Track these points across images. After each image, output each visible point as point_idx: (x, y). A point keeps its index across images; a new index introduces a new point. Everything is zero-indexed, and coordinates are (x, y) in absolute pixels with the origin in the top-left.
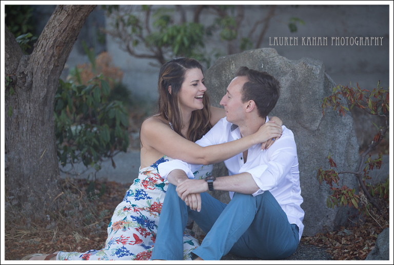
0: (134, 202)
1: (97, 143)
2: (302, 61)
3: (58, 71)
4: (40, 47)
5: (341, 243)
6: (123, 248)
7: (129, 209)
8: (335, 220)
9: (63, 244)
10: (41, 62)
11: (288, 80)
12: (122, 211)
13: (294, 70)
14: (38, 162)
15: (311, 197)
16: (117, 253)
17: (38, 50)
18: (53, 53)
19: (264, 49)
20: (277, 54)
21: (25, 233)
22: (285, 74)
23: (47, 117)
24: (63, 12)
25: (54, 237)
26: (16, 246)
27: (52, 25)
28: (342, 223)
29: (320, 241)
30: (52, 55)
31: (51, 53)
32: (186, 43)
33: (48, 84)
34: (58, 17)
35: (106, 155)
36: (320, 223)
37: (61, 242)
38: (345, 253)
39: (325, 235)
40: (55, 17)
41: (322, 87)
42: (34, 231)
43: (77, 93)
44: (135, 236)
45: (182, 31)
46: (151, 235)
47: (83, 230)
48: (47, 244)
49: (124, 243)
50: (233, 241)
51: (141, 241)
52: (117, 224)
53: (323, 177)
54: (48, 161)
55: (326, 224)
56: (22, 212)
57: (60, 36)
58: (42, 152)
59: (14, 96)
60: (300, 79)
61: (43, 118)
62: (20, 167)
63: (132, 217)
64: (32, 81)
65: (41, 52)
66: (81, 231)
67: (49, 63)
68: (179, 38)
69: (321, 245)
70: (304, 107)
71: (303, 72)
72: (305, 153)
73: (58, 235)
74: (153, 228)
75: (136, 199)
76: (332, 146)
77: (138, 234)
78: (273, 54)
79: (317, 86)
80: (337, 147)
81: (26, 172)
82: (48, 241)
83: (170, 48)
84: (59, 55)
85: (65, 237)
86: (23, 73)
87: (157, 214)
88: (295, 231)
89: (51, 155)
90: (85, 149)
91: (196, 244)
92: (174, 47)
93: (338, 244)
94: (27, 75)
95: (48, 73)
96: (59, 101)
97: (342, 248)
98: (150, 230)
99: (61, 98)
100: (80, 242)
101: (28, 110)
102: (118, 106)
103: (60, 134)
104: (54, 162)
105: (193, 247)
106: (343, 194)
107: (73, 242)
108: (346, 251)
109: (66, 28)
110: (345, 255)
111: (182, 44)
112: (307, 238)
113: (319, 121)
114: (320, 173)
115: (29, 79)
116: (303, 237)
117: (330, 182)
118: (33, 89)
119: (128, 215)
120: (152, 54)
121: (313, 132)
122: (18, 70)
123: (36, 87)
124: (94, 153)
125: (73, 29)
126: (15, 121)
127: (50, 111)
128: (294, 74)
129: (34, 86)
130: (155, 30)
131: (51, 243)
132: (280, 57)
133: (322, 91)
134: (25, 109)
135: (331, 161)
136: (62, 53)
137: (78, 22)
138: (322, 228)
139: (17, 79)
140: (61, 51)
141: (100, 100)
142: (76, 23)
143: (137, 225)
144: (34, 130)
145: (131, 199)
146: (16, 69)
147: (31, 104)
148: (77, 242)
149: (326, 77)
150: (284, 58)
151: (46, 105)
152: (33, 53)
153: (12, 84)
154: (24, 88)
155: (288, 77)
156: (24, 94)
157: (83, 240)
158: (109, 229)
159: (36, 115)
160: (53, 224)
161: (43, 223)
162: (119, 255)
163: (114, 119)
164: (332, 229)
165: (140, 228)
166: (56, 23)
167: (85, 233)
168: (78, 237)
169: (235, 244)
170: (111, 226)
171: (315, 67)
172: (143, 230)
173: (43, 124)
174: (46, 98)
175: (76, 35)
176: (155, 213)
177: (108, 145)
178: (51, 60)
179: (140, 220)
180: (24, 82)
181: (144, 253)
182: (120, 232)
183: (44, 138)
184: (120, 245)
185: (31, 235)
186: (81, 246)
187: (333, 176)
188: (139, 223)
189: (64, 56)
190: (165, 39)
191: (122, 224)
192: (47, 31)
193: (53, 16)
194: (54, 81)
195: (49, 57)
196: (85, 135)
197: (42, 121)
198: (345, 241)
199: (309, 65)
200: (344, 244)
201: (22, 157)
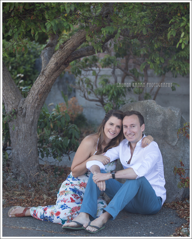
0: (71, 181)
1: (61, 146)
2: (169, 108)
3: (40, 108)
4: (31, 94)
5: (184, 207)
6: (65, 204)
7: (69, 184)
8: (182, 195)
9: (37, 200)
10: (31, 102)
11: (161, 118)
12: (65, 185)
13: (164, 113)
14: (28, 155)
15: (170, 182)
16: (61, 207)
17: (30, 96)
18: (38, 97)
19: (149, 100)
20: (156, 103)
21: (18, 193)
22: (160, 114)
23: (33, 132)
24: (43, 76)
25: (33, 196)
26: (12, 199)
27: (38, 82)
28: (186, 196)
29: (174, 206)
30: (37, 99)
31: (36, 98)
32: (115, 94)
33: (34, 114)
34: (40, 79)
35: (66, 153)
36: (174, 196)
37: (36, 199)
38: (185, 213)
39: (177, 203)
40: (39, 78)
41: (179, 122)
42: (23, 192)
43: (53, 120)
44: (71, 198)
45: (113, 88)
46: (80, 199)
47: (48, 193)
48: (28, 199)
49: (65, 202)
50: (126, 204)
51: (74, 201)
52: (62, 192)
53: (177, 172)
54: (33, 155)
55: (178, 197)
56: (17, 182)
57: (41, 89)
58: (30, 150)
59: (16, 120)
60: (167, 117)
61: (31, 132)
62: (18, 158)
63: (70, 188)
64: (26, 112)
65: (31, 97)
66: (47, 194)
67: (35, 103)
68: (111, 91)
69: (174, 208)
70: (169, 133)
71: (169, 114)
72: (168, 158)
73: (35, 195)
74: (81, 194)
75: (73, 180)
76: (183, 154)
77: (73, 197)
78: (154, 104)
79: (176, 122)
80: (186, 155)
81: (21, 160)
82: (29, 198)
83: (107, 96)
84: (41, 99)
85: (38, 196)
86: (21, 107)
87: (84, 188)
88: (160, 200)
89: (35, 152)
90: (54, 150)
91: (105, 204)
92: (109, 96)
93: (182, 208)
94: (23, 109)
95: (34, 108)
96: (42, 123)
97: (184, 210)
98: (80, 195)
99: (44, 122)
100: (46, 200)
101: (23, 128)
102: (74, 127)
103: (42, 141)
104: (36, 156)
105: (103, 205)
106: (186, 181)
107: (42, 200)
108: (186, 212)
109: (44, 85)
110: (185, 214)
111: (113, 94)
112: (167, 204)
113: (176, 141)
114: (175, 169)
115: (24, 111)
116: (164, 203)
117: (180, 175)
118: (26, 116)
119: (68, 187)
120: (98, 99)
121: (173, 147)
122: (19, 106)
123: (28, 115)
124: (59, 152)
125: (48, 86)
126: (16, 133)
127: (35, 128)
128: (164, 115)
129: (27, 115)
130: (100, 87)
131: (31, 199)
132: (158, 105)
133: (179, 125)
134: (22, 127)
135: (181, 163)
136: (42, 98)
137: (51, 82)
138: (175, 199)
139: (18, 111)
140: (42, 97)
141: (64, 124)
142: (50, 82)
143: (72, 193)
144: (26, 138)
145: (70, 180)
146: (18, 105)
147: (25, 125)
148: (45, 199)
149: (182, 117)
150: (160, 106)
151: (33, 125)
152: (27, 97)
153: (16, 113)
154: (21, 116)
155: (161, 116)
156: (22, 119)
157: (48, 198)
158: (58, 195)
159: (27, 130)
160: (32, 189)
161: (27, 188)
162: (62, 208)
163: (72, 134)
164: (181, 199)
165: (74, 194)
166: (39, 82)
167: (49, 195)
168: (45, 197)
169: (126, 205)
170: (59, 193)
171: (176, 111)
172: (75, 195)
173: (31, 135)
174: (33, 121)
175: (50, 88)
176: (82, 187)
177: (67, 148)
178: (36, 101)
179: (74, 190)
180: (22, 113)
181: (76, 207)
182: (63, 197)
183: (31, 143)
184: (63, 203)
185: (21, 194)
186: (47, 202)
187: (182, 171)
188: (73, 192)
189: (43, 99)
190: (104, 92)
191: (64, 192)
192: (35, 85)
193: (38, 78)
194: (38, 112)
195: (35, 100)
196: (55, 142)
197: (30, 134)
198: (187, 206)
199: (172, 110)
200: (186, 208)
201: (19, 152)
